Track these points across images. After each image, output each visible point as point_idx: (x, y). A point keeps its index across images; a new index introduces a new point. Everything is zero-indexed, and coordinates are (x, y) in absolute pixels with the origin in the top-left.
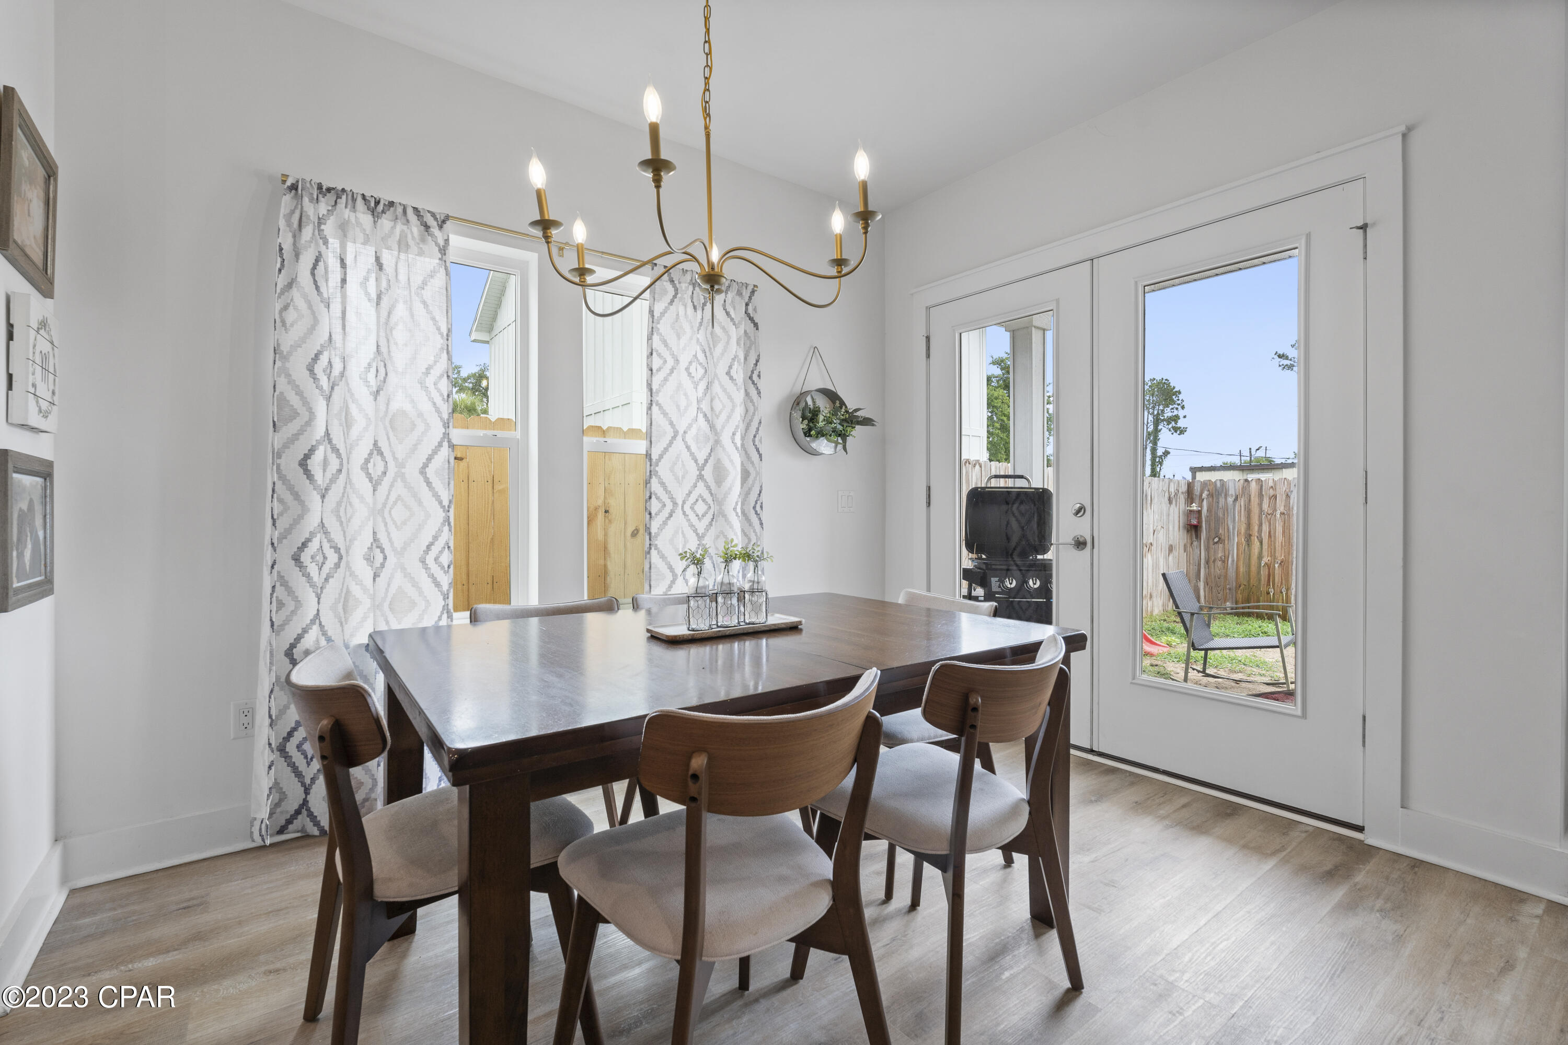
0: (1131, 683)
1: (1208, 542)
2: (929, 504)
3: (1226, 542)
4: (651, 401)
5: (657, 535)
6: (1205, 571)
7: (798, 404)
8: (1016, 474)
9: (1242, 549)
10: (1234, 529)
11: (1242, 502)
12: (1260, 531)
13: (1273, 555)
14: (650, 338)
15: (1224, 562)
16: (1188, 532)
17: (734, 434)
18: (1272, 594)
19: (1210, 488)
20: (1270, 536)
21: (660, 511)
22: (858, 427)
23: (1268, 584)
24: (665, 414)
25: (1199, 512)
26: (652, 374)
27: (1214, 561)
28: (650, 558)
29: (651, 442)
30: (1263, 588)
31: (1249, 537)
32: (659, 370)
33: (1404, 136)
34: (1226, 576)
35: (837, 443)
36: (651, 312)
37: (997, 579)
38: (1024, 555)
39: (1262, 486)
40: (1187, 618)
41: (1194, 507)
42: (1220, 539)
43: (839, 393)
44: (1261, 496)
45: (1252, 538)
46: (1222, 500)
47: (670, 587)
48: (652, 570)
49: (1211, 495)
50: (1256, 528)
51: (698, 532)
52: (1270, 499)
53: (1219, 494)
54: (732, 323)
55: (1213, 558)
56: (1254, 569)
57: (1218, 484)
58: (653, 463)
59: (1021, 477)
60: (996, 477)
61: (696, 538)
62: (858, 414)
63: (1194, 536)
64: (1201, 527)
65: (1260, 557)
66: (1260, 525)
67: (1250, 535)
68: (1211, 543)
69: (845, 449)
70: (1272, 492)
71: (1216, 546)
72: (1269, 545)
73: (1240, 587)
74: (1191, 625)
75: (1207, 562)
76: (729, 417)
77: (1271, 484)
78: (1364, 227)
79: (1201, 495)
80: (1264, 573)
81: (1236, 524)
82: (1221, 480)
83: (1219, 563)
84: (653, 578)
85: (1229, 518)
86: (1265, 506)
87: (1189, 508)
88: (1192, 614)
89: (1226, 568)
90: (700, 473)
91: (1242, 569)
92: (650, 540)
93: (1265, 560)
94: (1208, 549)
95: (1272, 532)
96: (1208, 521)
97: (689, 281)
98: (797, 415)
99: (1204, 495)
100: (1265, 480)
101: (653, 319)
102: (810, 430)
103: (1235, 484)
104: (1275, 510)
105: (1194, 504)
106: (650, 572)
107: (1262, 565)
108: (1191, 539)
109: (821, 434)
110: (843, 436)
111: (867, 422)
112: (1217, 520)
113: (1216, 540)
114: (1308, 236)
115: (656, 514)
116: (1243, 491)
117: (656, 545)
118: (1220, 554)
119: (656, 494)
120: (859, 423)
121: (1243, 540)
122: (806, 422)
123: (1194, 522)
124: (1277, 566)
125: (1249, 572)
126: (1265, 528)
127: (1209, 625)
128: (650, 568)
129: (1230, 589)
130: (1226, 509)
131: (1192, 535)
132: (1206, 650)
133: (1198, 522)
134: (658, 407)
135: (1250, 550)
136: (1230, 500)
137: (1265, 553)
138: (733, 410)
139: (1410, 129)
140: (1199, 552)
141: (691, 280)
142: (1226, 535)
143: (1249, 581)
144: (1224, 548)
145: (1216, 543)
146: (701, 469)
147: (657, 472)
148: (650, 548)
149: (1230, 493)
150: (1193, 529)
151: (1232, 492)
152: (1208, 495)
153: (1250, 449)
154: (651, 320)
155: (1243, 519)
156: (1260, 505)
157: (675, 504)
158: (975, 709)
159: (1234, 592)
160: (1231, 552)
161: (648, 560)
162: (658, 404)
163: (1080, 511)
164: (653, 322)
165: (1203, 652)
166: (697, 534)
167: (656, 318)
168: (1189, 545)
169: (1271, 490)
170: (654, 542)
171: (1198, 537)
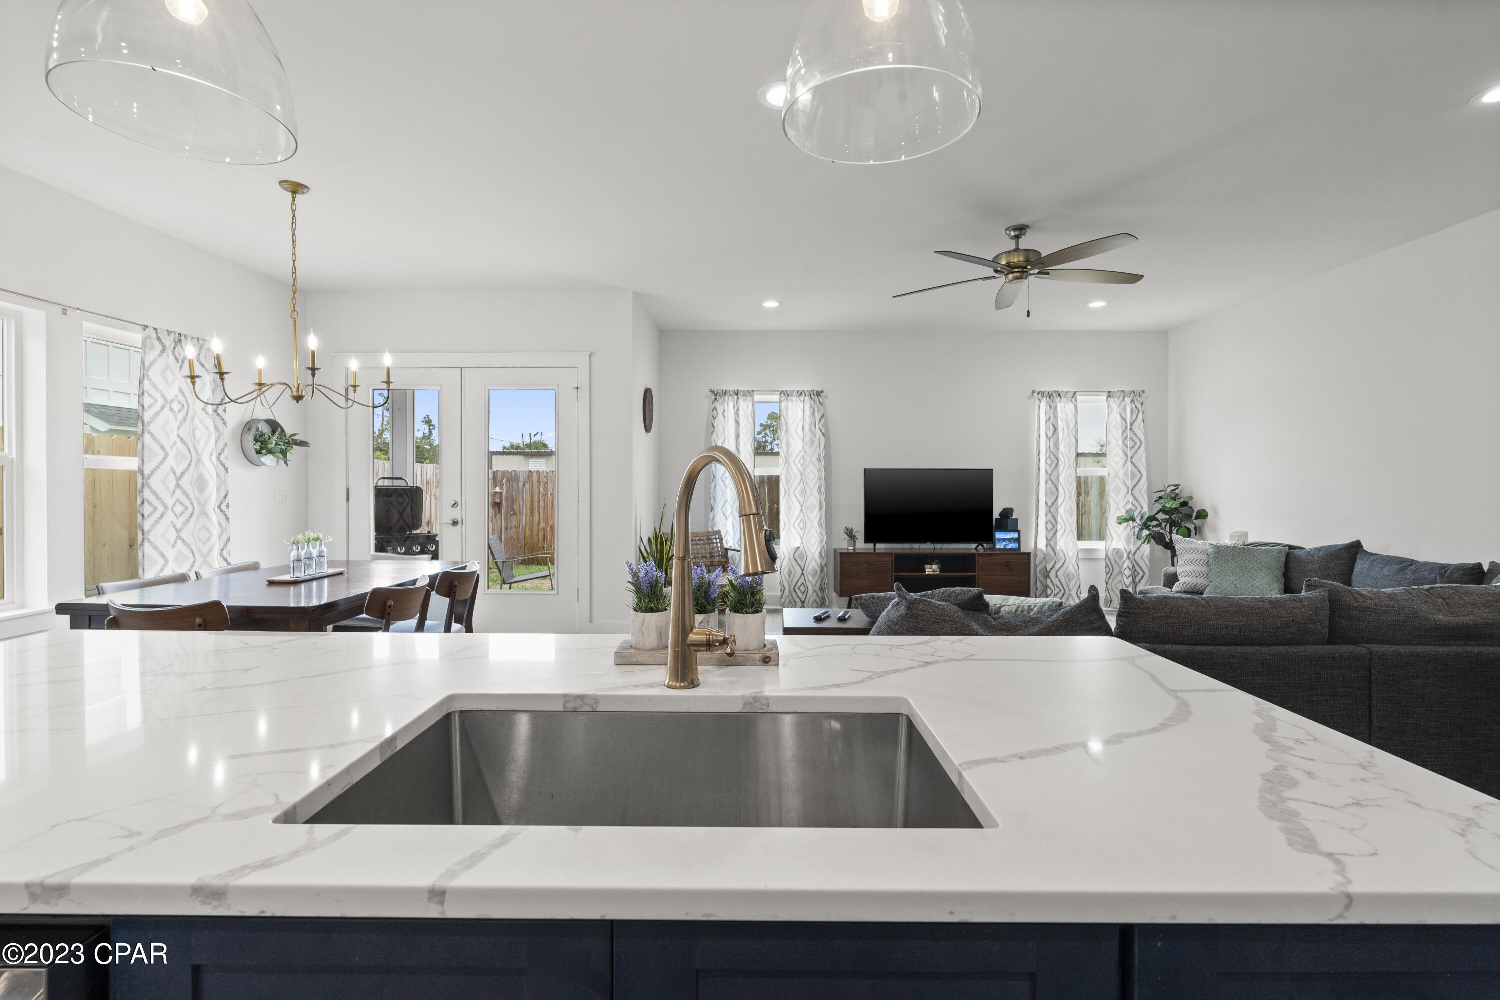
0: (484, 594)
1: (507, 515)
2: (348, 500)
3: (518, 514)
4: (143, 430)
5: (149, 532)
6: (505, 535)
7: (250, 430)
8: (394, 477)
9: (528, 519)
10: (523, 505)
11: (528, 486)
12: (539, 506)
13: (546, 522)
14: (141, 382)
15: (517, 528)
16: (493, 508)
17: (211, 455)
18: (546, 548)
19: (509, 476)
20: (545, 509)
21: (152, 513)
22: (295, 447)
23: (544, 542)
24: (156, 440)
25: (501, 493)
26: (143, 409)
27: (511, 528)
28: (143, 549)
29: (143, 461)
30: (541, 545)
31: (532, 511)
32: (150, 407)
33: (590, 356)
34: (518, 538)
35: (279, 459)
36: (143, 362)
37: (391, 548)
38: (402, 530)
39: (540, 476)
40: (500, 565)
41: (498, 490)
42: (514, 512)
43: (277, 421)
44: (539, 482)
45: (534, 511)
46: (515, 485)
47: (162, 570)
48: (146, 558)
49: (508, 481)
50: (537, 504)
51: (177, 527)
52: (545, 485)
53: (514, 480)
54: (207, 373)
55: (510, 526)
56: (535, 533)
57: (513, 474)
58: (145, 477)
59: (401, 479)
60: (384, 479)
61: (175, 532)
62: (295, 438)
63: (498, 511)
64: (502, 504)
65: (539, 525)
66: (539, 502)
67: (533, 509)
68: (509, 516)
69: (286, 463)
70: (546, 480)
71: (512, 517)
72: (544, 516)
73: (527, 545)
74: (503, 568)
75: (506, 529)
76: (207, 443)
77: (545, 475)
78: (577, 388)
79: (502, 481)
80: (541, 534)
81: (524, 501)
82: (515, 471)
83: (514, 529)
84: (146, 564)
85: (520, 498)
86: (542, 490)
87: (494, 491)
88: (504, 562)
89: (518, 532)
90: (178, 483)
91: (528, 533)
92: (143, 535)
93: (542, 525)
94: (506, 520)
95: (546, 507)
96: (507, 500)
97: (173, 340)
98: (250, 438)
99: (504, 481)
100: (542, 472)
101: (144, 367)
102: (262, 449)
103: (524, 474)
104: (548, 492)
105: (497, 488)
106: (143, 560)
107: (540, 529)
108: (496, 513)
109: (270, 452)
110: (284, 453)
111: (303, 444)
112: (513, 498)
113: (512, 513)
114: (559, 386)
115: (149, 516)
116: (528, 478)
117: (149, 539)
118: (515, 523)
119: (148, 501)
120: (296, 444)
121: (529, 512)
122: (259, 444)
123: (498, 501)
124: (549, 529)
125: (532, 534)
126: (542, 504)
127: (512, 569)
128: (144, 556)
129: (521, 547)
130: (518, 492)
131: (496, 510)
132: (511, 584)
133: (500, 501)
134: (150, 436)
135: (533, 519)
136: (521, 485)
137: (542, 521)
138: (209, 438)
139: (592, 354)
140: (501, 522)
141: (174, 339)
142: (518, 509)
143: (532, 541)
144: (517, 519)
145: (512, 515)
146: (178, 480)
147: (149, 484)
148: (143, 541)
149: (521, 480)
150: (497, 506)
151: (522, 479)
152: (507, 481)
153: (530, 434)
154: (143, 368)
155: (529, 498)
156: (539, 488)
157: (166, 507)
158: (456, 586)
159: (523, 549)
160: (522, 521)
161: (142, 551)
162: (149, 432)
163: (455, 505)
164: (144, 370)
165: (509, 585)
166: (176, 529)
167: (146, 367)
168: (494, 518)
169: (545, 479)
170: (146, 537)
171: (500, 512)
